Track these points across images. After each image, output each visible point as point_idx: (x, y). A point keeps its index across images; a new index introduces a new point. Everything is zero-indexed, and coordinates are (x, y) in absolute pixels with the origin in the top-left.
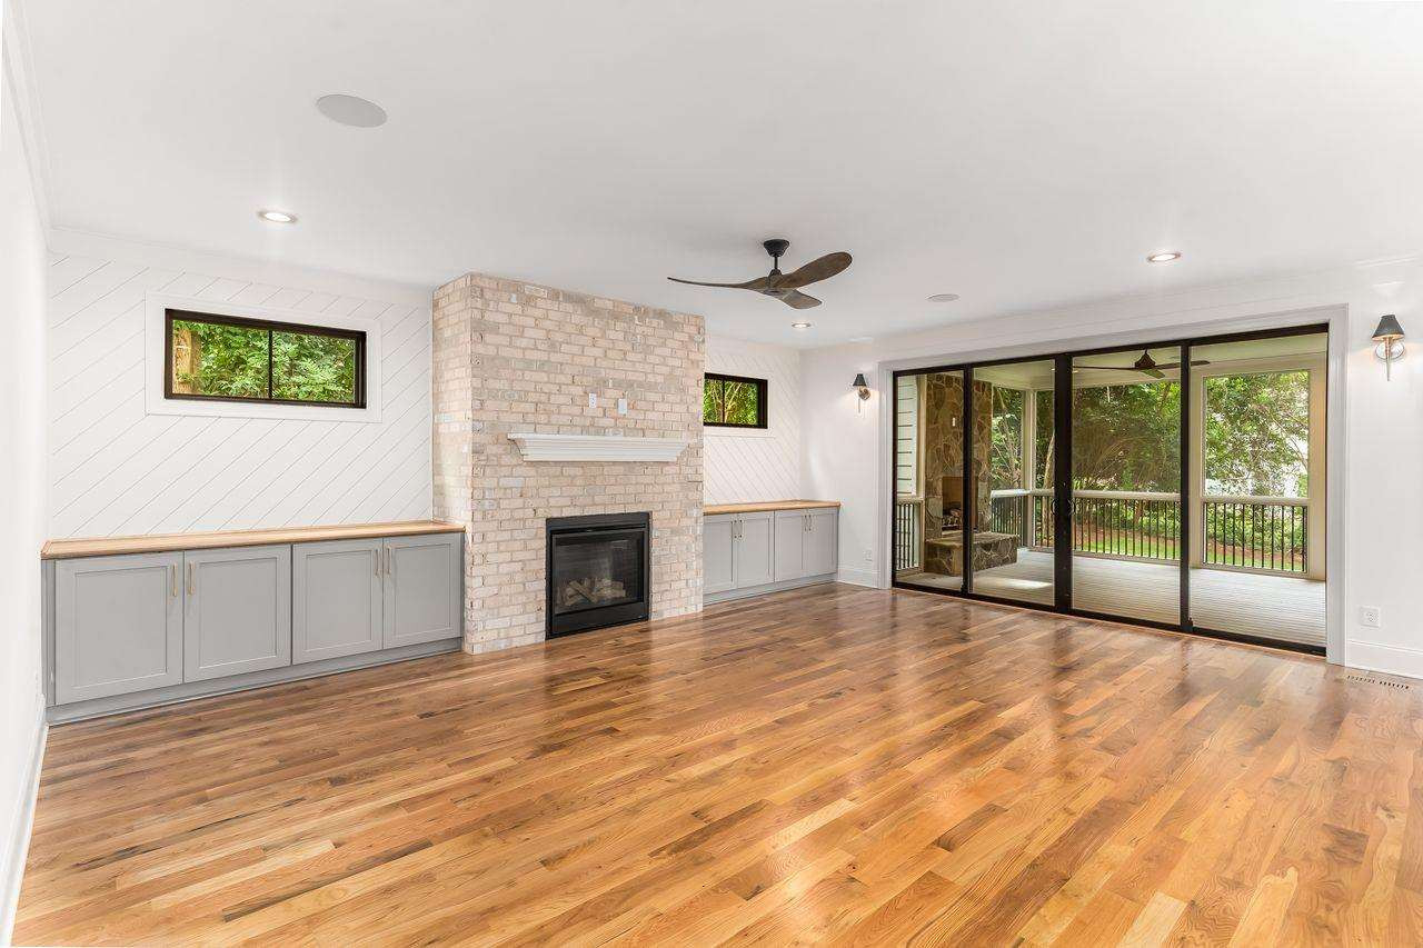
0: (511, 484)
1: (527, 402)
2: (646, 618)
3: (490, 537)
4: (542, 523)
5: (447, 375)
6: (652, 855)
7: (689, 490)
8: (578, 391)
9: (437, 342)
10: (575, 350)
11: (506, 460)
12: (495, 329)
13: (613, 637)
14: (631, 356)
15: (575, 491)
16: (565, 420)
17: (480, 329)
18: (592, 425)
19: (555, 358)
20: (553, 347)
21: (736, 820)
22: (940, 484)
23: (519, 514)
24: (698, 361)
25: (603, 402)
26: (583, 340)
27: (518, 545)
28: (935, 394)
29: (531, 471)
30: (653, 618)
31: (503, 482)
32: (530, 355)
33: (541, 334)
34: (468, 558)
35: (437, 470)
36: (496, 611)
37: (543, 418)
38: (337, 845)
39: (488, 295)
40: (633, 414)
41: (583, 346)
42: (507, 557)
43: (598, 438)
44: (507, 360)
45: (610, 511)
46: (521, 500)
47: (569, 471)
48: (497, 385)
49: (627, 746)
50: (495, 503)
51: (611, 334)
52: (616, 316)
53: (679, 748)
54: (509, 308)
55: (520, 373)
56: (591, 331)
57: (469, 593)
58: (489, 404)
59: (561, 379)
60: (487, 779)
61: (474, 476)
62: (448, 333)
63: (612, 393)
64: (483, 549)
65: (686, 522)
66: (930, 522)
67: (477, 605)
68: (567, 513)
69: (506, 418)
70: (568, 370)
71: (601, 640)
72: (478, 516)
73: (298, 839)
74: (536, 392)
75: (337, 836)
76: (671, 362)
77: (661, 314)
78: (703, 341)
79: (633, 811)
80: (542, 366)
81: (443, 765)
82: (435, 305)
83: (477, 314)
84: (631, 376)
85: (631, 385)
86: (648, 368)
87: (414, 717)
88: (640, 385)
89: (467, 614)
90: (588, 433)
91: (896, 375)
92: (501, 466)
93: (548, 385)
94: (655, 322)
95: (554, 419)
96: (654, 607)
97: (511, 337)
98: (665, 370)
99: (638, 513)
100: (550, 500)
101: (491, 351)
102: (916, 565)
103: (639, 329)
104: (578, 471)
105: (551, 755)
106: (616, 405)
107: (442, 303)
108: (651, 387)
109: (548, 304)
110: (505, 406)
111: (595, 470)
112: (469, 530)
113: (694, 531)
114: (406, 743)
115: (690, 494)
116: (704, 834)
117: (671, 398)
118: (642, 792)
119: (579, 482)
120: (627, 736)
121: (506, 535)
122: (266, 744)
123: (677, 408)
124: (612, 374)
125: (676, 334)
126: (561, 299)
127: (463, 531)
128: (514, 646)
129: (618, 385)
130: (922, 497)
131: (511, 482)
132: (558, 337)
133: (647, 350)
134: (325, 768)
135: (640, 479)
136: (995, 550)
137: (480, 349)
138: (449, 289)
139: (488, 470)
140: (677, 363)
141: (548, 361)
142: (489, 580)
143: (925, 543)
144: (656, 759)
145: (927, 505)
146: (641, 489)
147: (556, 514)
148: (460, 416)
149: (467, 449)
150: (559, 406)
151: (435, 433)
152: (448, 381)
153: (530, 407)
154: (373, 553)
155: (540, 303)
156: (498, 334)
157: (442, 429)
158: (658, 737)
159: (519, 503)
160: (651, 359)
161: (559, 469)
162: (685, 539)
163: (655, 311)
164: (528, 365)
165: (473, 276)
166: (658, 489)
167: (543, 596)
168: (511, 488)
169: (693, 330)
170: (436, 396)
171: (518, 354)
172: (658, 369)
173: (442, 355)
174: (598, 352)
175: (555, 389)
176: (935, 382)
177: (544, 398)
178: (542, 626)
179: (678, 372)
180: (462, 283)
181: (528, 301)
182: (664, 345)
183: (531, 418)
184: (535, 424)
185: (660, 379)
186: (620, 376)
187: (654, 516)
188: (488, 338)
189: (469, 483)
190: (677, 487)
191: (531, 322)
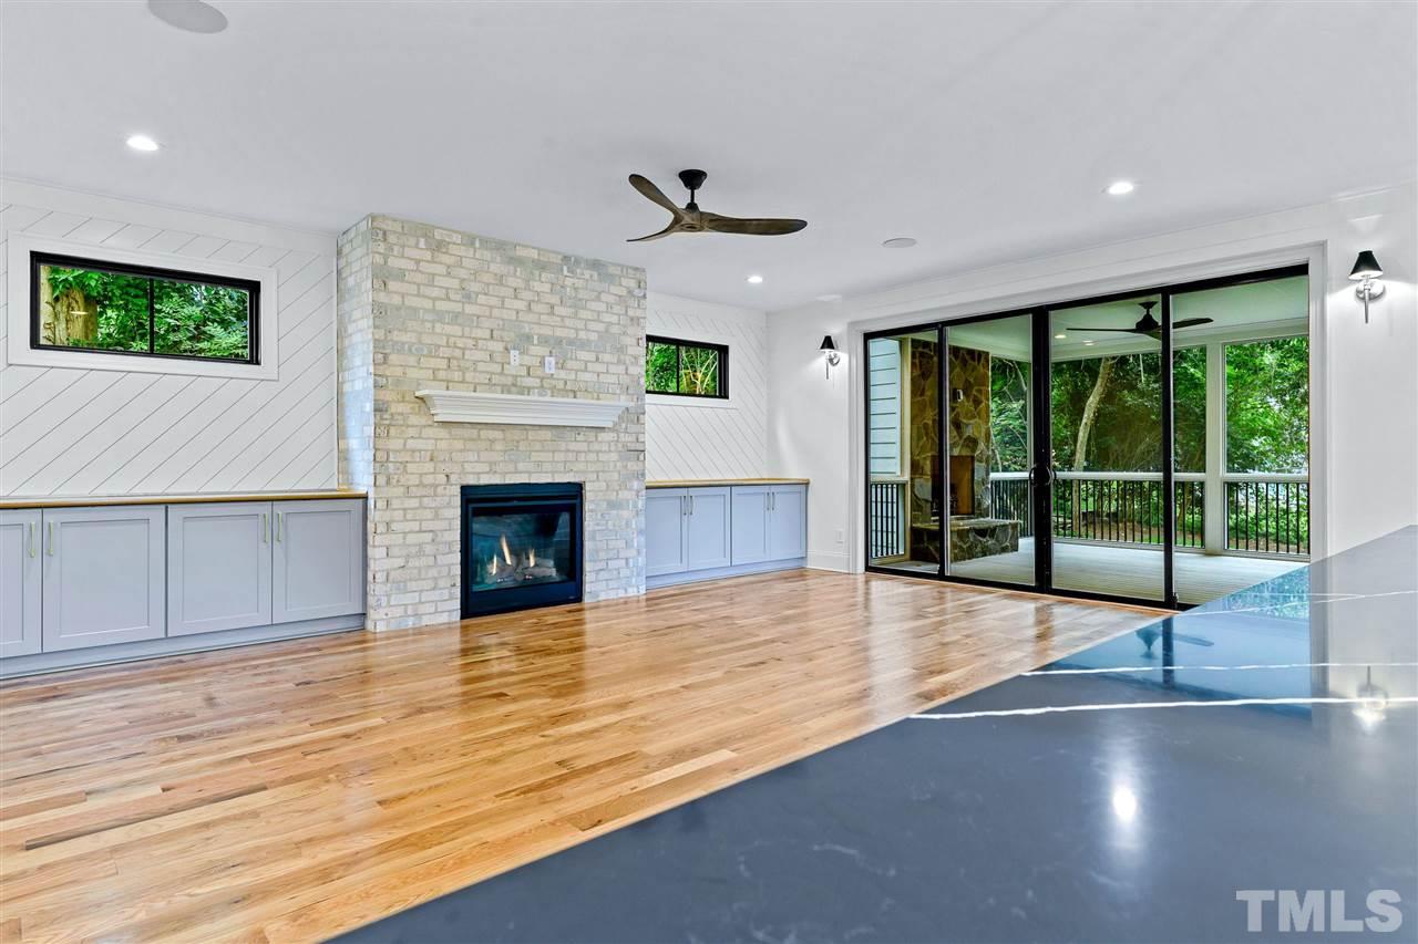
0: (420, 447)
1: (438, 357)
2: (579, 599)
3: (395, 504)
4: (457, 491)
5: (351, 329)
6: (497, 796)
7: (629, 460)
8: (499, 347)
9: (341, 293)
10: (494, 301)
11: (413, 420)
12: (401, 275)
13: (537, 617)
14: (559, 310)
15: (496, 457)
16: (483, 378)
17: (382, 277)
18: (514, 385)
19: (470, 309)
20: (468, 297)
21: (601, 768)
22: (928, 462)
23: (428, 480)
24: (638, 319)
25: (527, 360)
26: (504, 291)
27: (428, 514)
28: (920, 362)
29: (442, 433)
30: (587, 599)
31: (411, 444)
32: (442, 306)
33: (455, 283)
34: (370, 526)
35: (341, 434)
36: (402, 584)
37: (457, 376)
38: (164, 790)
39: (392, 238)
40: (563, 374)
41: (503, 297)
42: (415, 526)
43: (519, 397)
44: (415, 310)
45: (534, 480)
46: (432, 464)
47: (485, 433)
48: (405, 338)
49: (512, 707)
50: (401, 467)
51: (537, 286)
52: (542, 266)
53: (568, 708)
54: (416, 254)
55: (428, 325)
56: (513, 282)
57: (372, 564)
58: (393, 358)
59: (479, 333)
60: (347, 736)
61: (376, 436)
62: (351, 281)
63: (537, 350)
64: (387, 516)
65: (624, 494)
66: (917, 504)
67: (380, 577)
68: (485, 480)
69: (413, 373)
70: (487, 324)
71: (522, 619)
72: (382, 480)
73: (125, 785)
74: (448, 347)
75: (168, 782)
76: (607, 318)
77: (595, 265)
78: (644, 296)
79: (493, 761)
80: (456, 317)
81: (307, 724)
82: (339, 253)
83: (379, 260)
84: (559, 333)
85: (559, 341)
86: (580, 325)
87: (291, 685)
88: (571, 342)
89: (370, 587)
90: (509, 392)
91: (868, 336)
92: (408, 426)
93: (464, 340)
94: (587, 274)
95: (469, 376)
96: (587, 588)
97: (418, 285)
98: (601, 327)
99: (569, 483)
100: (466, 465)
101: (396, 300)
102: (901, 552)
103: (569, 282)
104: (497, 434)
105: (425, 715)
106: (542, 364)
107: (346, 249)
108: (584, 345)
109: (462, 251)
110: (412, 360)
111: (517, 434)
112: (371, 495)
113: (635, 506)
114: (273, 706)
115: (629, 464)
116: (562, 779)
117: (606, 357)
118: (510, 746)
119: (499, 446)
120: (515, 699)
121: (414, 503)
122: (122, 707)
123: (613, 369)
124: (537, 330)
125: (612, 287)
126: (477, 245)
127: (365, 498)
128: (424, 624)
129: (544, 341)
130: (907, 477)
131: (419, 444)
132: (475, 287)
133: (578, 304)
134: (177, 727)
135: (573, 446)
136: (992, 536)
137: (382, 297)
138: (352, 234)
139: (392, 430)
140: (614, 319)
141: (463, 313)
142: (395, 551)
143: (912, 528)
144: (539, 718)
145: (912, 486)
146: (571, 456)
147: (472, 481)
148: (362, 372)
149: (369, 407)
150: (475, 362)
151: (340, 393)
152: (351, 335)
153: (443, 364)
154: (261, 518)
155: (453, 249)
156: (403, 281)
157: (347, 388)
158: (548, 700)
159: (429, 467)
160: (584, 314)
161: (475, 431)
162: (625, 514)
163: (587, 260)
164: (440, 317)
165: (374, 218)
166: (592, 457)
167: (457, 570)
168: (420, 451)
169: (632, 284)
170: (340, 353)
171: (428, 304)
172: (592, 326)
173: (346, 306)
174: (521, 305)
175: (470, 343)
176: (920, 349)
177: (458, 353)
178: (457, 604)
179: (615, 330)
180: (363, 226)
181: (439, 247)
182: (598, 299)
183: (442, 374)
184: (448, 381)
185: (594, 337)
186: (547, 331)
187: (588, 487)
188: (392, 285)
189: (372, 445)
190: (614, 456)
191: (441, 269)
